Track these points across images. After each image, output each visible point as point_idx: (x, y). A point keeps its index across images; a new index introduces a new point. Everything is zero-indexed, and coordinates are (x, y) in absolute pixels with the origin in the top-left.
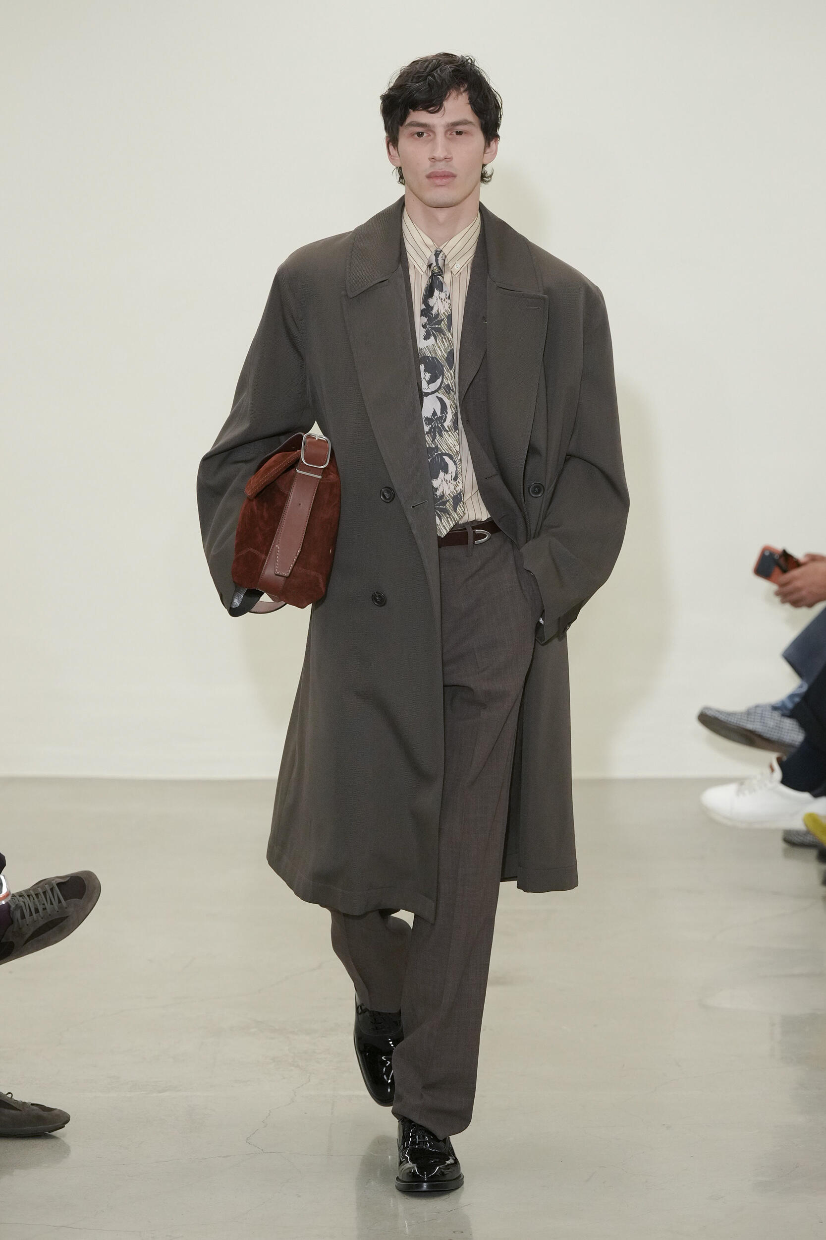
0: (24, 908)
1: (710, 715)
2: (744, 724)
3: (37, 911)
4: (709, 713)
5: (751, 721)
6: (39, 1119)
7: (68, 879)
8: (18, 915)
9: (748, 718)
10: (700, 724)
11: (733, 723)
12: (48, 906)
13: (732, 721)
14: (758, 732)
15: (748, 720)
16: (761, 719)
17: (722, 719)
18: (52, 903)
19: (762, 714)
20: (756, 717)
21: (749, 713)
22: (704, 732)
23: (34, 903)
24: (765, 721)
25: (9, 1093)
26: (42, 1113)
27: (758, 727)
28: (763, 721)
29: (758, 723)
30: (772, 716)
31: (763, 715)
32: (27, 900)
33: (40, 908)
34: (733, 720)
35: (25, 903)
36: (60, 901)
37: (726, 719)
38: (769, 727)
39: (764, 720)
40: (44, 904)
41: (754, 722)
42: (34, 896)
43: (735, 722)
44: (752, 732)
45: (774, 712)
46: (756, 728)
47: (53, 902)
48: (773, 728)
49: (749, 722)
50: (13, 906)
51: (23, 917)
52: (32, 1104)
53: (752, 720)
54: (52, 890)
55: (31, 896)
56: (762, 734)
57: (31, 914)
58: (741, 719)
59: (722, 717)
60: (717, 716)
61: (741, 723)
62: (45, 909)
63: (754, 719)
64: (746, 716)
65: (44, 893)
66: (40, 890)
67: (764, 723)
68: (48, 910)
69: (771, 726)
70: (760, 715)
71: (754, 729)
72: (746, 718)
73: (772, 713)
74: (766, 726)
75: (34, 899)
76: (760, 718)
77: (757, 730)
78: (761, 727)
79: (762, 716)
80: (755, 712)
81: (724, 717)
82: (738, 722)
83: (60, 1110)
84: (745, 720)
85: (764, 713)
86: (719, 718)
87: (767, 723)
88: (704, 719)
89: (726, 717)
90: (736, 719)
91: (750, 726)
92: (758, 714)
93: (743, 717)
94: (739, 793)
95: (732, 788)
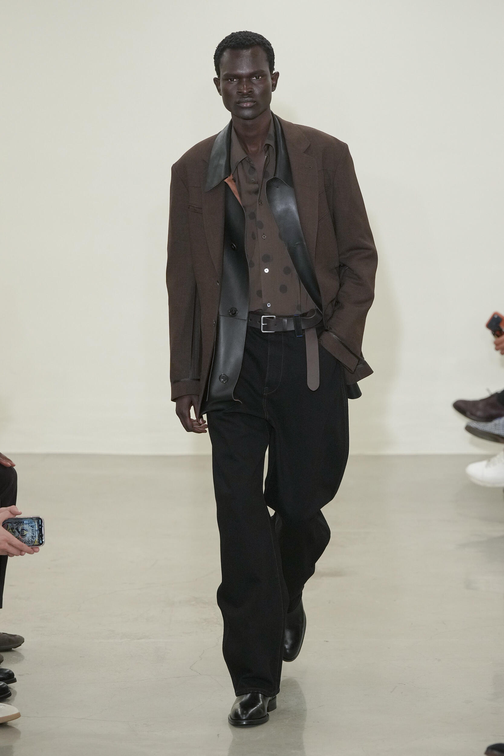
1: (473, 427)
2: (494, 431)
4: (473, 425)
5: (497, 429)
9: (495, 427)
10: (467, 431)
11: (487, 431)
13: (486, 430)
14: (502, 435)
15: (495, 429)
17: (480, 429)
20: (500, 427)
22: (469, 435)
27: (501, 432)
29: (502, 430)
37: (483, 428)
41: (499, 429)
43: (488, 430)
44: (498, 436)
46: (500, 433)
49: (496, 430)
53: (498, 428)
58: (491, 428)
60: (477, 427)
61: (492, 431)
64: (494, 426)
70: (502, 425)
71: (499, 434)
72: (494, 427)
77: (501, 434)
78: (503, 432)
80: (499, 424)
81: (481, 428)
82: (490, 431)
86: (479, 428)
88: (469, 429)
89: (482, 427)
90: (488, 428)
91: (497, 432)
92: (501, 424)
93: (492, 427)
94: (487, 466)
95: (484, 463)
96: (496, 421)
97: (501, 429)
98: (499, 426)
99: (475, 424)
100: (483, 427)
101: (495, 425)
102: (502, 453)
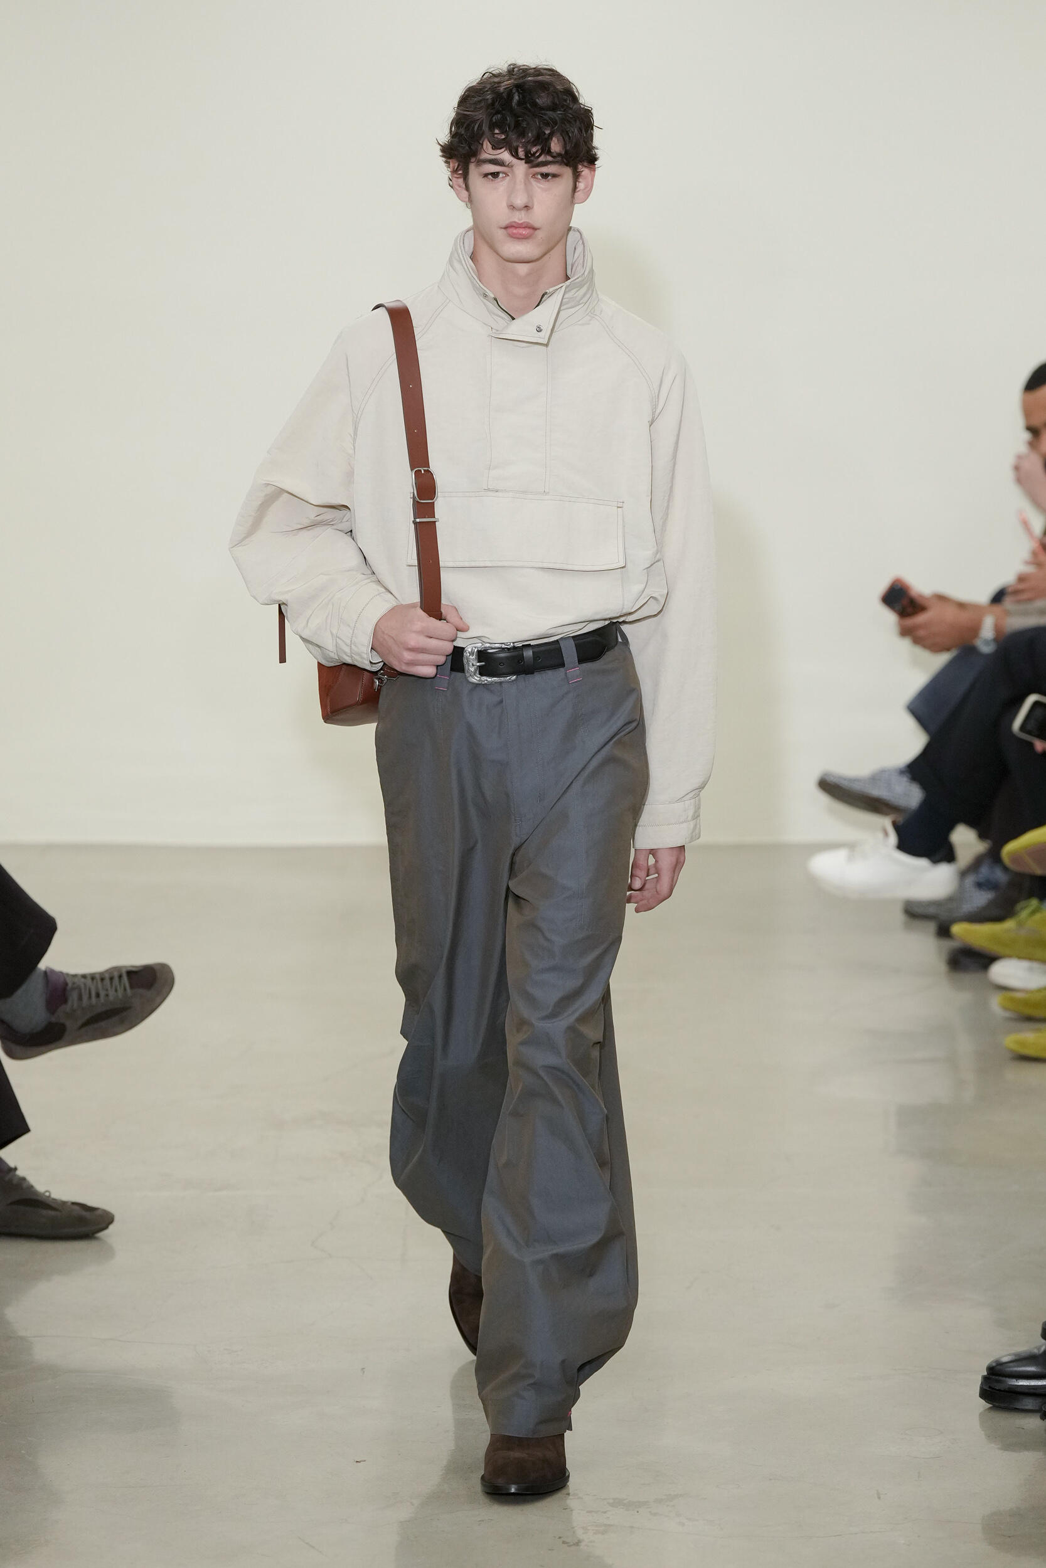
0: (83, 991)
1: (831, 782)
2: (867, 790)
3: (98, 995)
4: (831, 779)
5: (876, 787)
6: (81, 1220)
7: (140, 968)
8: (74, 996)
9: (873, 783)
10: (820, 789)
12: (112, 993)
13: (854, 786)
15: (873, 787)
16: (887, 784)
17: (845, 786)
18: (116, 991)
19: (888, 779)
20: (882, 783)
21: (874, 778)
23: (97, 988)
24: (890, 786)
25: (47, 1191)
26: (84, 1213)
27: (882, 792)
28: (888, 786)
29: (882, 789)
30: (898, 779)
31: (890, 780)
32: (89, 981)
33: (102, 994)
34: (857, 787)
35: (85, 984)
36: (125, 989)
37: (849, 784)
38: (897, 794)
40: (107, 990)
41: (879, 788)
42: (99, 982)
43: (860, 788)
44: (878, 800)
45: (902, 775)
46: (882, 795)
47: (118, 988)
48: (901, 795)
49: (874, 789)
50: (70, 985)
51: (80, 998)
52: (73, 1203)
53: (878, 786)
54: (120, 977)
55: (95, 981)
56: (889, 801)
57: (90, 997)
59: (845, 784)
60: (838, 782)
61: (864, 789)
62: (107, 995)
63: (880, 784)
64: (870, 782)
65: (111, 979)
66: (107, 976)
67: (891, 789)
68: (111, 998)
69: (899, 793)
71: (880, 796)
72: (871, 784)
73: (899, 776)
74: (891, 792)
75: (97, 982)
76: (885, 783)
78: (888, 794)
79: (887, 781)
80: (881, 777)
83: (105, 1211)
84: (869, 786)
85: (890, 777)
86: (841, 784)
87: (894, 790)
88: (824, 787)
91: (878, 794)
92: (884, 778)
93: (867, 784)
94: (850, 859)
95: (841, 855)
102: (880, 835)
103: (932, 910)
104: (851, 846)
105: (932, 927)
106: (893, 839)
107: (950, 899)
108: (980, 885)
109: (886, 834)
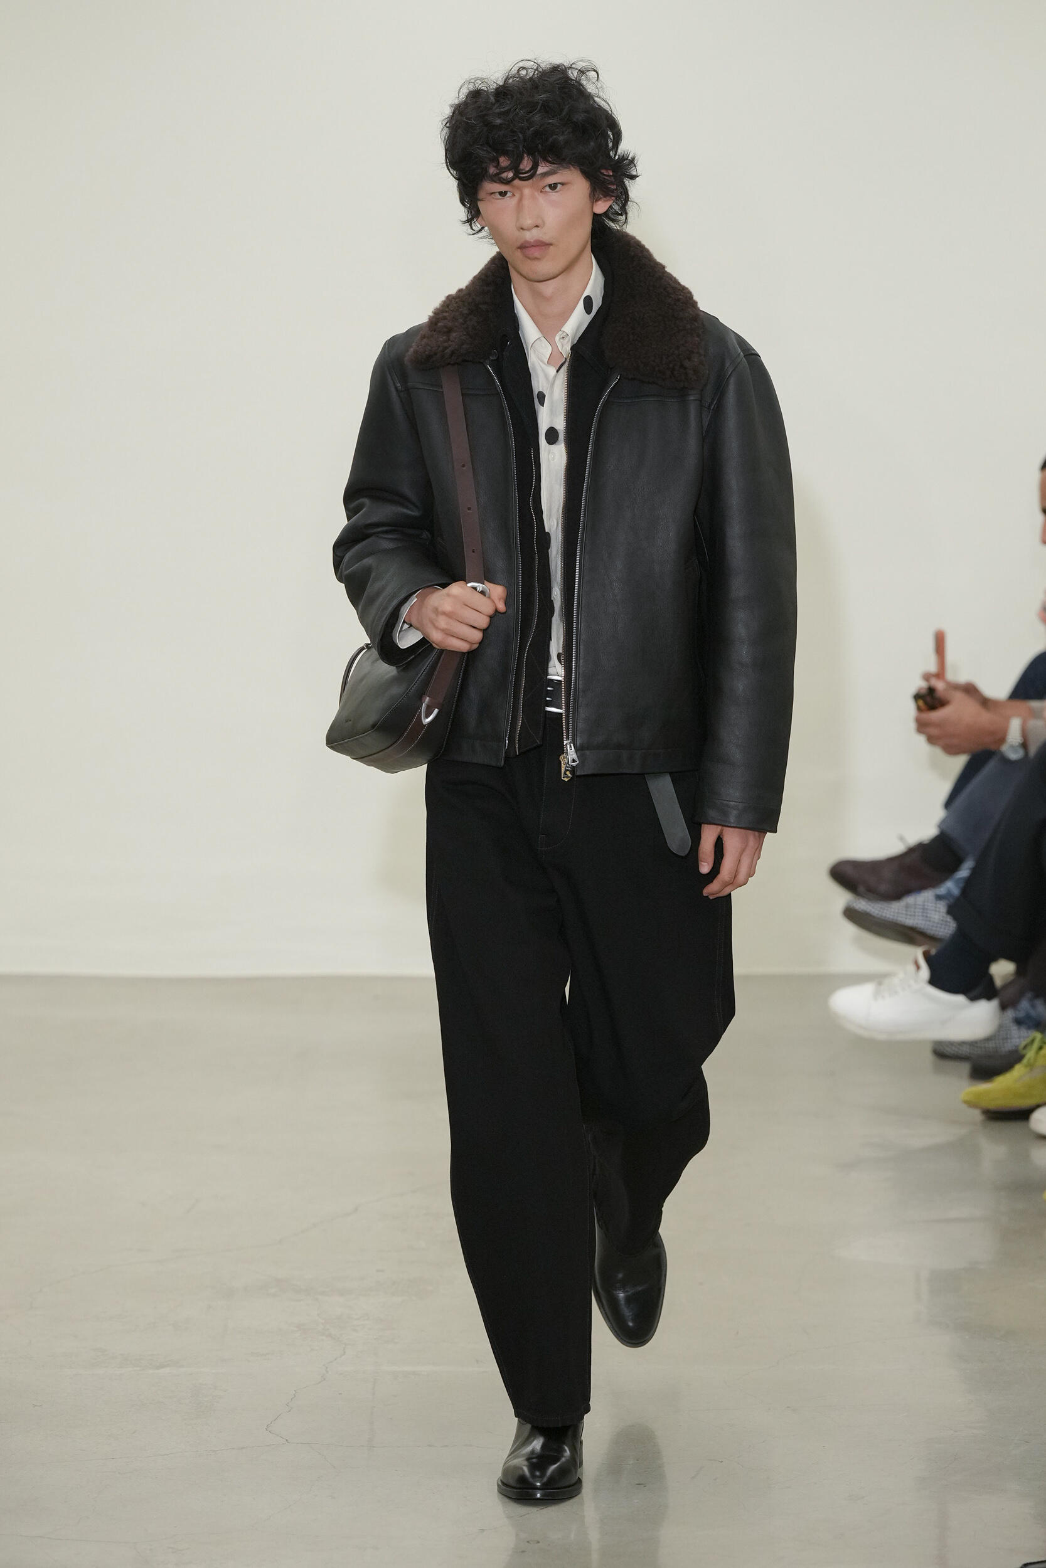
1: (860, 910)
2: (902, 919)
5: (910, 915)
9: (906, 911)
10: (847, 920)
11: (889, 918)
13: (888, 916)
14: (920, 928)
16: (923, 912)
17: (875, 915)
19: (924, 905)
20: (917, 910)
24: (928, 915)
27: (920, 922)
28: (925, 914)
30: (936, 907)
31: (926, 907)
37: (880, 913)
38: (934, 922)
39: (927, 913)
41: (915, 916)
43: (891, 917)
44: (912, 929)
45: (938, 902)
46: (917, 924)
48: (938, 923)
49: (908, 917)
53: (913, 913)
56: (925, 931)
58: (898, 913)
60: (868, 911)
61: (899, 919)
63: (915, 912)
64: (904, 909)
67: (927, 917)
69: (936, 921)
70: (921, 906)
71: (915, 926)
72: (904, 912)
73: (936, 904)
74: (930, 921)
76: (921, 911)
77: (919, 926)
78: (924, 922)
79: (923, 909)
80: (915, 904)
81: (877, 912)
82: (895, 918)
84: (902, 914)
85: (926, 903)
86: (871, 913)
87: (930, 918)
88: (851, 914)
89: (879, 911)
90: (892, 914)
91: (909, 922)
92: (919, 905)
93: (900, 911)
94: (877, 995)
95: (868, 989)
96: (910, 900)
97: (919, 916)
98: (915, 908)
99: (862, 905)
100: (882, 910)
101: (907, 907)
102: (911, 968)
103: (965, 1050)
104: (878, 979)
105: (965, 1068)
106: (925, 972)
107: (988, 1039)
108: (1018, 1022)
109: (918, 967)
